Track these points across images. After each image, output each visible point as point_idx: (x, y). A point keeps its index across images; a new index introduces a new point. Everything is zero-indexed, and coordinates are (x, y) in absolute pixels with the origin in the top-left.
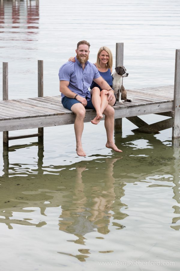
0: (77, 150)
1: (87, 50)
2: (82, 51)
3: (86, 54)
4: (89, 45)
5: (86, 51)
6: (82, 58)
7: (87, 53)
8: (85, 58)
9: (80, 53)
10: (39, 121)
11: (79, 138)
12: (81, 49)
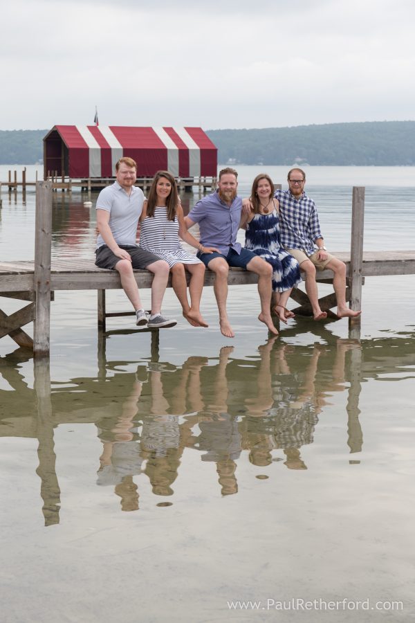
0: (220, 323)
1: (234, 182)
2: (226, 183)
3: (232, 188)
4: (236, 174)
5: (232, 183)
6: (226, 194)
7: (234, 186)
8: (230, 194)
9: (224, 186)
10: (142, 278)
11: (222, 307)
12: (224, 181)
